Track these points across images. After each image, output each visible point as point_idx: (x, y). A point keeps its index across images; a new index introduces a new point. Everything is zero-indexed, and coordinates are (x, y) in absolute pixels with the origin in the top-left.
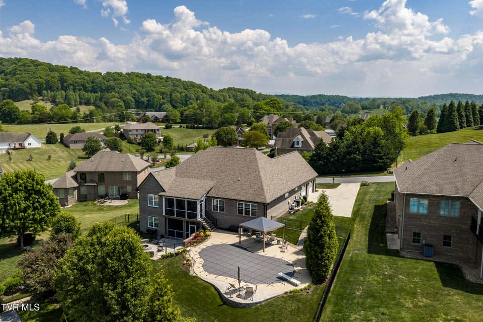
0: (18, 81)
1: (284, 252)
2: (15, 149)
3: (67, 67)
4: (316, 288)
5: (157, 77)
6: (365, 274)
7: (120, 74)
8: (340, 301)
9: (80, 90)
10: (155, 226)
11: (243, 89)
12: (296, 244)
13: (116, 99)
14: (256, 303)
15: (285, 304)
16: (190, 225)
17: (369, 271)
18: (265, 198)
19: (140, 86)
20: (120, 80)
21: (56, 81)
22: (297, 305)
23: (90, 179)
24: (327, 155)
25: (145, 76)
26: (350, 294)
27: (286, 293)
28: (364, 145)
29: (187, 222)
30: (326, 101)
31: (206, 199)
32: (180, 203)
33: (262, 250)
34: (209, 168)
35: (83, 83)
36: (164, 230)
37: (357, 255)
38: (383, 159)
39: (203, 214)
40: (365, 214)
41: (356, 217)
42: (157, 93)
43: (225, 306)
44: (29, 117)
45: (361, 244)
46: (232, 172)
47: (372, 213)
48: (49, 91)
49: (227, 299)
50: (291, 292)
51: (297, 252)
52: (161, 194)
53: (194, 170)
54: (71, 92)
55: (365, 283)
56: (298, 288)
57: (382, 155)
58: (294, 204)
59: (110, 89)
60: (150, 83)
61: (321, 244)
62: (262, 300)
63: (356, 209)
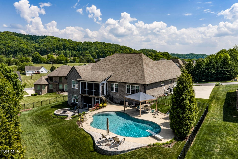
0: (44, 46)
1: (155, 117)
2: (35, 74)
3: (66, 39)
4: (177, 144)
5: (108, 44)
6: (223, 136)
7: (91, 43)
8: (198, 156)
9: (72, 50)
10: (76, 101)
11: (150, 50)
12: (165, 113)
13: (88, 54)
14: (121, 152)
15: (146, 155)
16: (96, 101)
17: (225, 133)
18: (145, 81)
19: (100, 48)
20: (90, 45)
21: (61, 46)
22: (158, 157)
23: (55, 80)
24: (193, 70)
25: (102, 43)
26: (209, 151)
27: (149, 145)
28: (218, 64)
29: (94, 98)
30: (195, 57)
31: (106, 83)
32: (90, 85)
33: (139, 116)
34: (112, 65)
35: (73, 47)
36: (81, 104)
37: (214, 122)
38: (230, 72)
39: (104, 93)
40: (220, 98)
41: (213, 99)
42: (108, 52)
43: (95, 153)
44: (46, 60)
45: (217, 115)
46: (125, 67)
47: (225, 97)
48: (58, 51)
49: (97, 146)
50: (154, 145)
51: (166, 118)
52: (78, 79)
53: (102, 67)
54: (68, 51)
55: (223, 142)
56: (161, 142)
57: (229, 69)
58: (168, 91)
59: (85, 49)
60: (104, 47)
61: (182, 106)
62: (126, 149)
63: (212, 95)
